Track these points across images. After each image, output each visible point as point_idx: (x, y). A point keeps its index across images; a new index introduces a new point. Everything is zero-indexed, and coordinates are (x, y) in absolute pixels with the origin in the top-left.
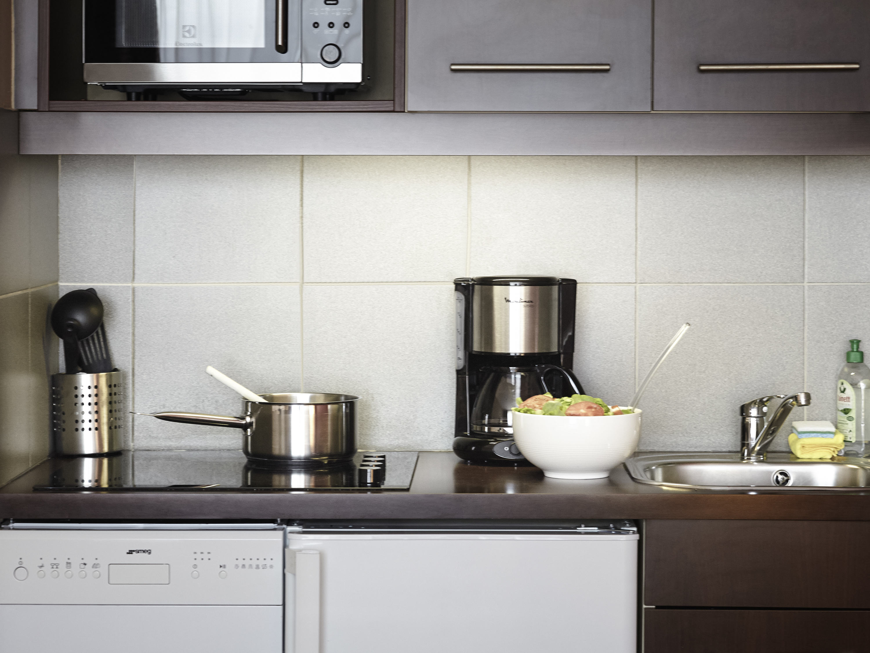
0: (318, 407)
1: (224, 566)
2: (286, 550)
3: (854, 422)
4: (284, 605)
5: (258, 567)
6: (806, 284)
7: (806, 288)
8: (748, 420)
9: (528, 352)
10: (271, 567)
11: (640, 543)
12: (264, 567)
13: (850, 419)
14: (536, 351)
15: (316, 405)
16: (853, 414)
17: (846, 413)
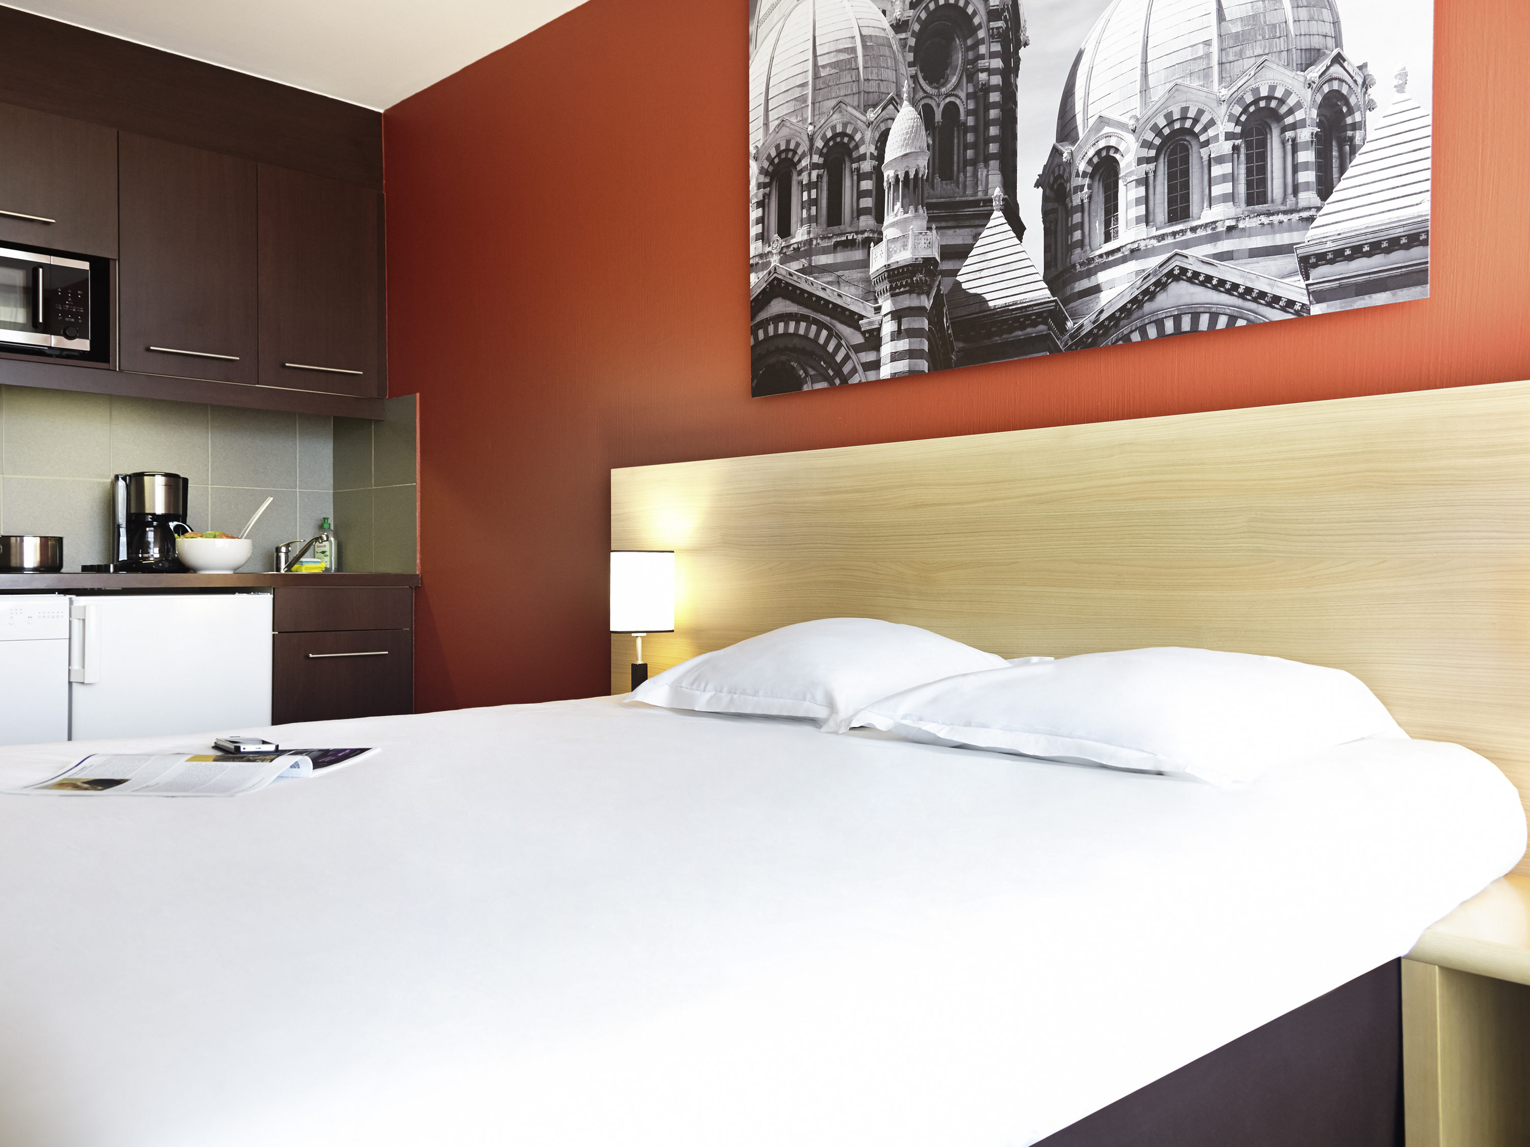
0: (42, 538)
1: (31, 617)
2: (72, 607)
3: (328, 557)
4: (70, 639)
5: (53, 617)
6: (298, 490)
7: (298, 492)
8: (280, 554)
9: (167, 513)
10: (62, 617)
11: (274, 599)
12: (58, 617)
13: (326, 556)
14: (172, 512)
15: (41, 537)
16: (328, 553)
17: (323, 553)
